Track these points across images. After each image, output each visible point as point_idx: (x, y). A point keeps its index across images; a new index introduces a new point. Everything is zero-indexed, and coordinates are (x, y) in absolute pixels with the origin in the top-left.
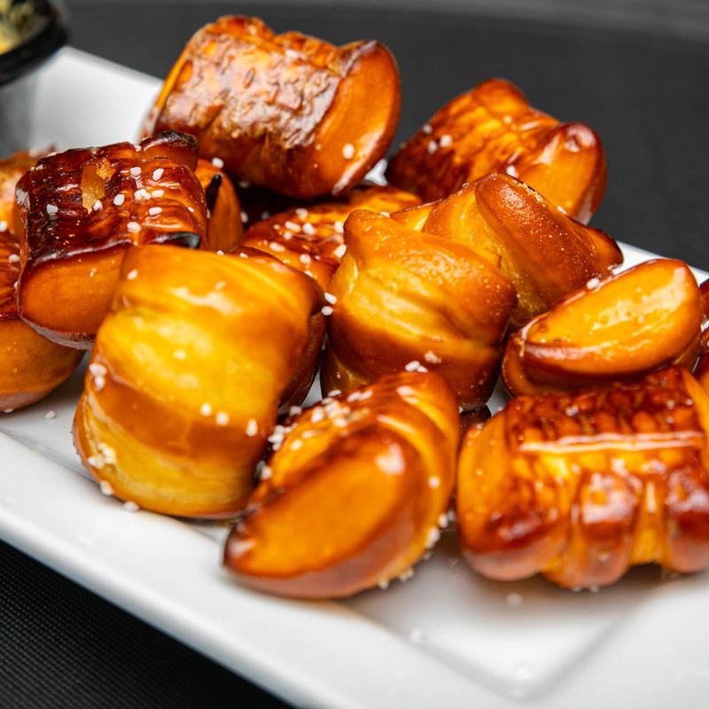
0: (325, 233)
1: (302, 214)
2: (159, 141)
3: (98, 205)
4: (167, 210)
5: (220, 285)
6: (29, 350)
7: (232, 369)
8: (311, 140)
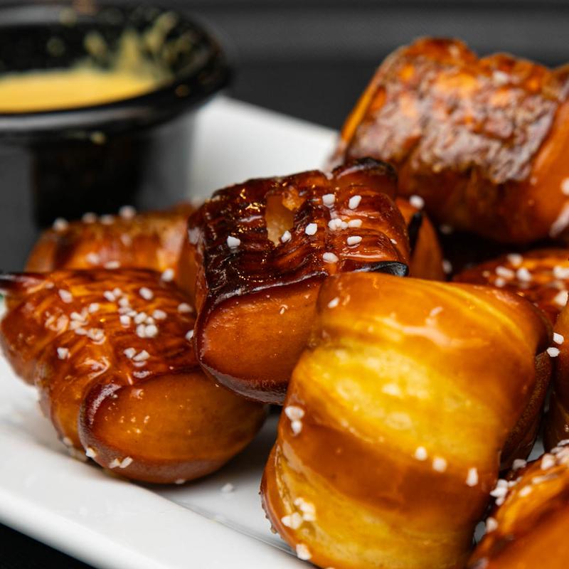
0: (543, 279)
1: (516, 260)
2: (355, 169)
3: (287, 236)
4: (367, 239)
5: (436, 311)
6: (204, 410)
7: (450, 407)
8: (526, 172)
